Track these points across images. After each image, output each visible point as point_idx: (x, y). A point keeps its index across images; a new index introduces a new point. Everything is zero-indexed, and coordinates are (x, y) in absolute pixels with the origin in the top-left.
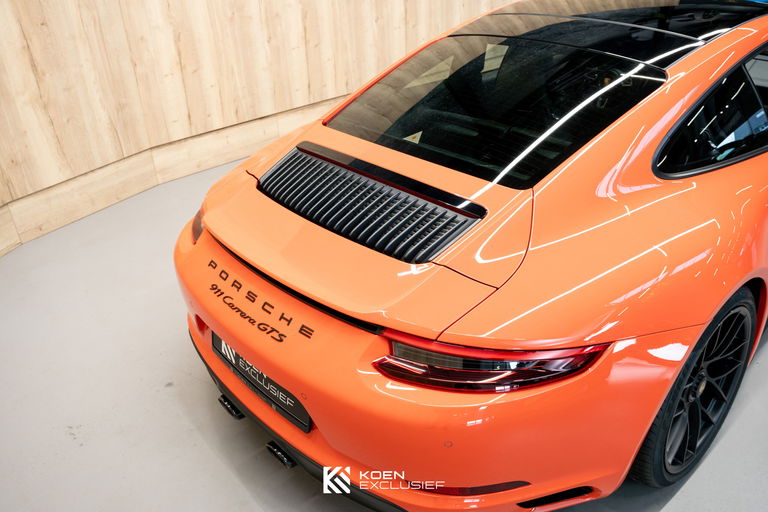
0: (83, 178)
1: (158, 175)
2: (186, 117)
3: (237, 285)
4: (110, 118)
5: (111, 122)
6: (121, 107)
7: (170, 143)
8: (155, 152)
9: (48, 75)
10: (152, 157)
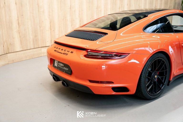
0: (25, 51)
1: (42, 54)
2: (50, 41)
3: (60, 49)
4: (33, 38)
5: (33, 39)
6: (36, 36)
7: (46, 47)
8: (42, 48)
9: (21, 26)
10: (41, 49)
